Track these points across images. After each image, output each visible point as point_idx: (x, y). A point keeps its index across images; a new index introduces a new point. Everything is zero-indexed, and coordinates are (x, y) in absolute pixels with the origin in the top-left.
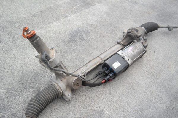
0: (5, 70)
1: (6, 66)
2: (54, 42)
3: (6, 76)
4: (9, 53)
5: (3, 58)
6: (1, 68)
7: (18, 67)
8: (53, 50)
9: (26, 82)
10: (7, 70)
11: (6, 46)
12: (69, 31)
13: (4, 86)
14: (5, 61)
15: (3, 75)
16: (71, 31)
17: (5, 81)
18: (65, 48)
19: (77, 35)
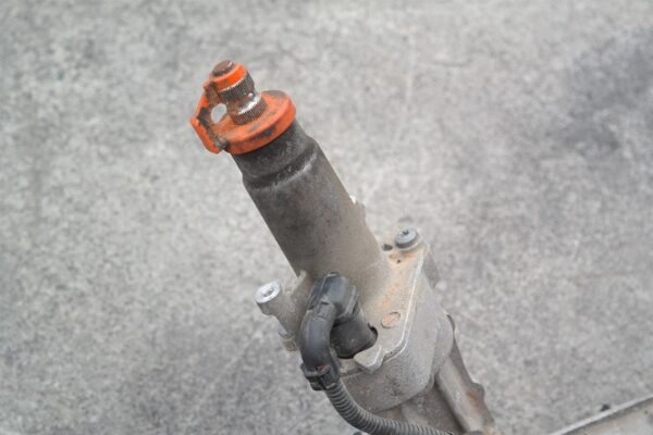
0: (71, 285)
1: (81, 250)
2: (443, 128)
3: (66, 331)
4: (121, 155)
5: (78, 186)
6: (50, 262)
7: (155, 274)
8: (405, 254)
9: (180, 407)
10: (82, 286)
11: (114, 93)
12: (582, 46)
13: (34, 405)
14: (86, 211)
15: (46, 318)
16: (600, 51)
17: (50, 363)
18: (519, 190)
19: (638, 91)
